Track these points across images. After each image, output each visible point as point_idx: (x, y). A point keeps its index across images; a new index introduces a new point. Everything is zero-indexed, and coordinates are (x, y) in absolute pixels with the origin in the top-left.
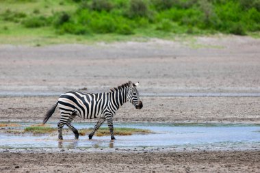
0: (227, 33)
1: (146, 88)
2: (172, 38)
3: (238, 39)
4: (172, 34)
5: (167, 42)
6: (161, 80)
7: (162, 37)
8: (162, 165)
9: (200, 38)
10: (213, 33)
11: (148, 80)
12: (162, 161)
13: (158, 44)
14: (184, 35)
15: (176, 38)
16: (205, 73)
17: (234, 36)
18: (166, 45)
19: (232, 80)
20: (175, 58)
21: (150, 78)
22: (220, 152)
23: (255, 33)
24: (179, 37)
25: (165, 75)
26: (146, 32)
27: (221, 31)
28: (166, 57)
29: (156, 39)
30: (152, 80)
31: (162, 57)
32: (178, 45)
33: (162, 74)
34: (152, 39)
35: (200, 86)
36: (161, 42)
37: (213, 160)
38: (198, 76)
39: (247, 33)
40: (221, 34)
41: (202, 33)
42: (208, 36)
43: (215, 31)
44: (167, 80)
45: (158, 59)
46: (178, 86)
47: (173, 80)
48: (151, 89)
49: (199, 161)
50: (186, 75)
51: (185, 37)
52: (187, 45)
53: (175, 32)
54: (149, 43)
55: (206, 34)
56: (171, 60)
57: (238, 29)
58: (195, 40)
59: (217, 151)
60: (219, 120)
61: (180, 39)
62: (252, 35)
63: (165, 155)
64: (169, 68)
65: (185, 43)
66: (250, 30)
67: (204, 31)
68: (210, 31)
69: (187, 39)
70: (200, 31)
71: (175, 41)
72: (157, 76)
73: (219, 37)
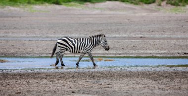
0: (51, 4)
1: (4, 35)
2: (18, 6)
3: (57, 7)
4: (19, 4)
5: (16, 8)
6: (13, 31)
7: (13, 6)
8: (13, 80)
9: (35, 6)
10: (42, 3)
11: (5, 30)
12: (13, 78)
13: (10, 10)
14: (25, 4)
15: (21, 6)
16: (38, 27)
17: (55, 5)
18: (15, 10)
19: (54, 31)
20: (20, 18)
21: (6, 29)
22: (47, 73)
23: (67, 3)
24: (23, 5)
25: (15, 28)
26: (3, 3)
27: (47, 2)
28: (15, 17)
29: (9, 7)
30: (7, 31)
31: (12, 17)
32: (22, 10)
33: (13, 27)
34: (7, 7)
35: (35, 34)
36: (12, 8)
37: (43, 78)
38: (34, 28)
39: (62, 3)
40: (47, 4)
41: (36, 3)
42: (40, 5)
43: (43, 2)
44: (15, 30)
45: (10, 19)
46: (22, 34)
47: (19, 31)
48: (7, 36)
49: (35, 78)
50: (27, 28)
51: (26, 5)
52: (27, 10)
53: (20, 3)
54: (5, 9)
55: (38, 4)
56: (18, 19)
57: (57, 1)
58: (32, 8)
59: (45, 72)
60: (47, 54)
61: (23, 7)
62: (65, 5)
63: (15, 75)
64: (17, 24)
65: (26, 9)
66: (64, 2)
67: (38, 2)
68: (41, 2)
69: (27, 6)
70: (35, 2)
71: (20, 8)
72: (10, 28)
73: (46, 6)
